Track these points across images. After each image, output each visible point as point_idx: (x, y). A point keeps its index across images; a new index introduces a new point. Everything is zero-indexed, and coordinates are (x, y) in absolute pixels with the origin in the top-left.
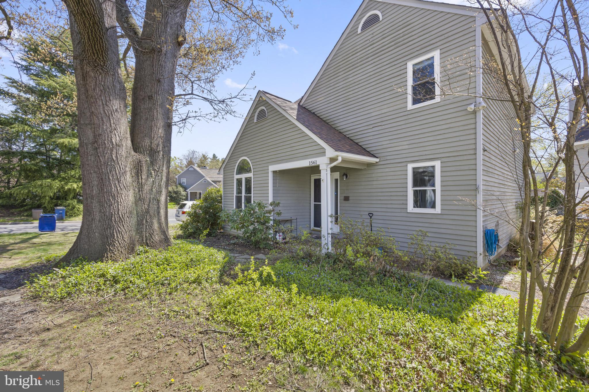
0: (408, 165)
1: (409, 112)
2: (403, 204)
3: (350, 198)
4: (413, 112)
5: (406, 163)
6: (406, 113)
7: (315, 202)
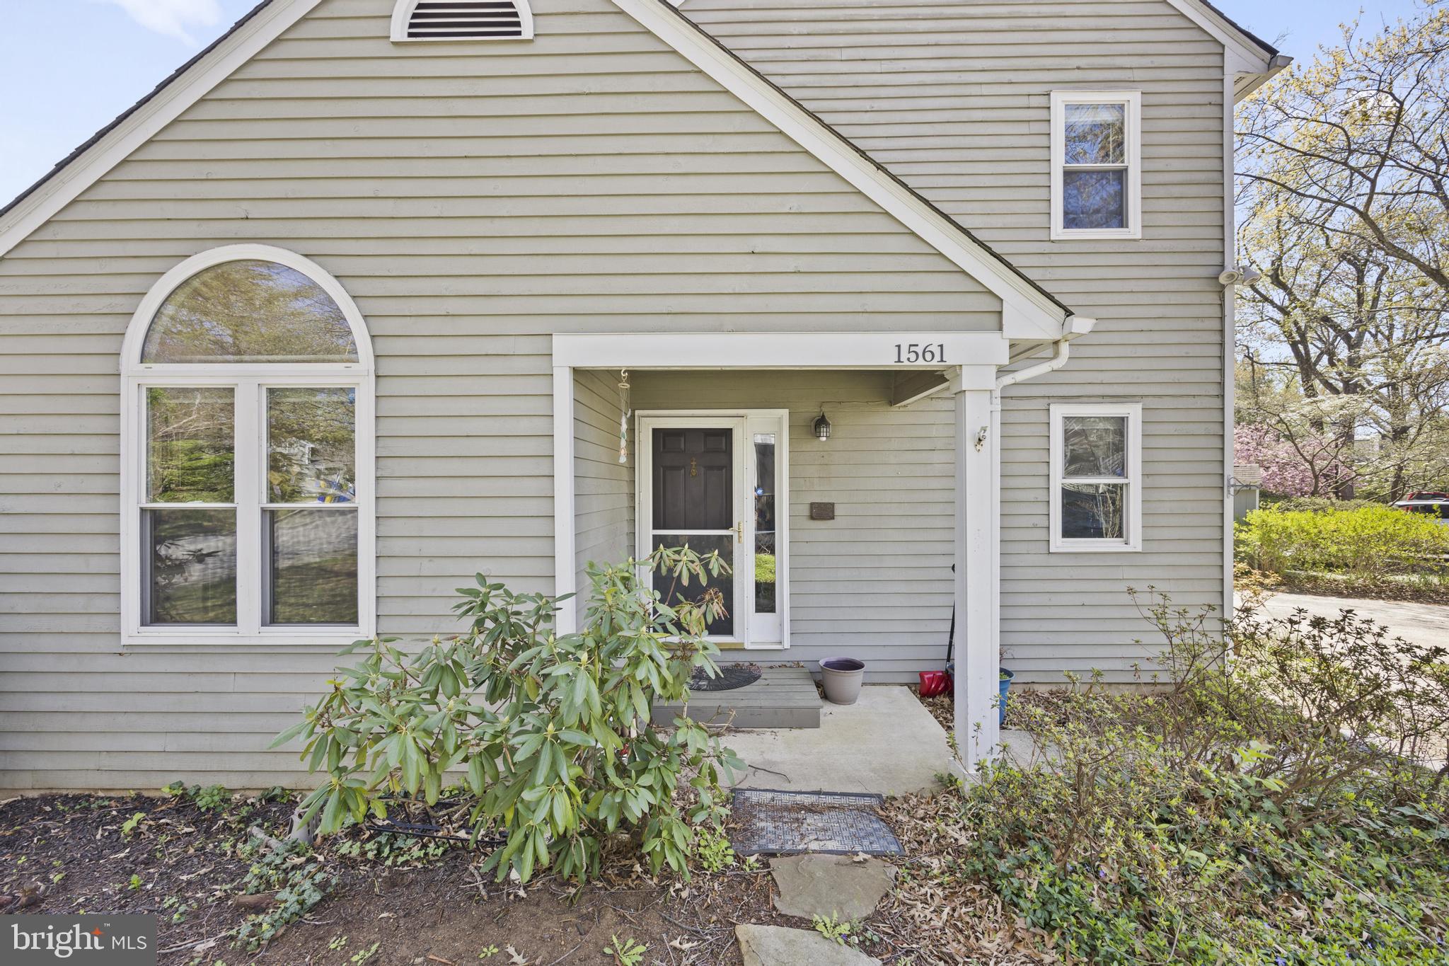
0: (1052, 407)
1: (1055, 248)
2: (1035, 527)
3: (838, 511)
4: (1067, 248)
5: (1047, 401)
6: (1047, 247)
7: (655, 527)
